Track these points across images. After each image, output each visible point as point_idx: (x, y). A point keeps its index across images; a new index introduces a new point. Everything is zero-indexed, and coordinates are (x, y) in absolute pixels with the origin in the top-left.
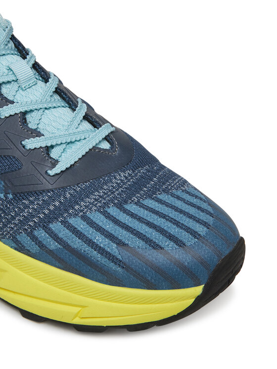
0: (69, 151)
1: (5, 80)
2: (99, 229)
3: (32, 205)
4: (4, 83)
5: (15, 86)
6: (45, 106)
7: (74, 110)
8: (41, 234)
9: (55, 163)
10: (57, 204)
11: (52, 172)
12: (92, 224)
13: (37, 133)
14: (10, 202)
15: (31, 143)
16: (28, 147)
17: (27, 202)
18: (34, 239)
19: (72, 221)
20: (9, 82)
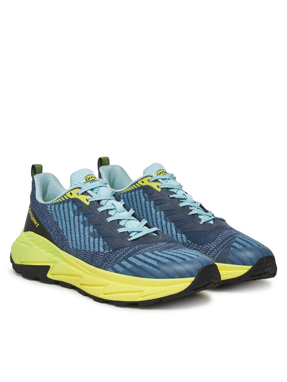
0: (137, 234)
1: (111, 208)
2: (149, 257)
3: (120, 252)
4: (110, 209)
5: (114, 211)
6: (128, 218)
7: (140, 221)
8: (124, 263)
9: (131, 237)
10: (131, 250)
11: (129, 240)
12: (146, 256)
13: (122, 227)
14: (111, 253)
15: (120, 230)
16: (119, 232)
17: (118, 251)
18: (121, 265)
19: (138, 256)
20: (112, 209)
